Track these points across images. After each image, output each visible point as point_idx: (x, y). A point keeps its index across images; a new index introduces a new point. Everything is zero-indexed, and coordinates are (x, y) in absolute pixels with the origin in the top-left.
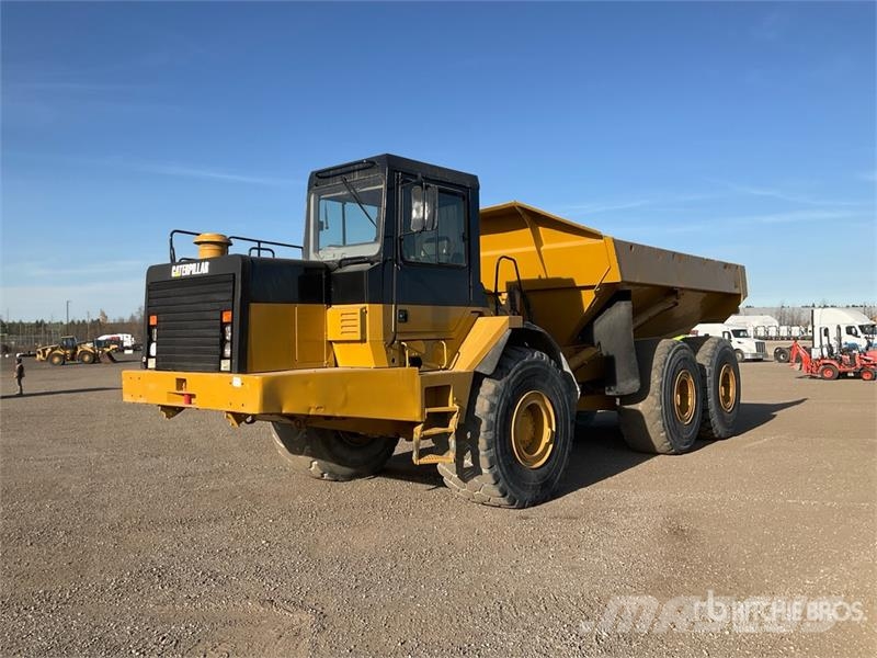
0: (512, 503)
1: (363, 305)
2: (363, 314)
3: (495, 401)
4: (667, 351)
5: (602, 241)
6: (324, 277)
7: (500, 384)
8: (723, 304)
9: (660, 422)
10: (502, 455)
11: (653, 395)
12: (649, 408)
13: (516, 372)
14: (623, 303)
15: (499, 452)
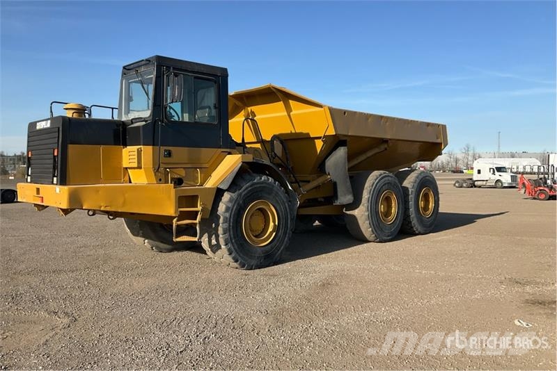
0: (243, 266)
1: (139, 147)
2: (139, 152)
3: (230, 205)
4: (375, 178)
5: (323, 109)
6: (121, 129)
7: (234, 195)
8: (432, 149)
9: (368, 222)
10: (235, 238)
11: (363, 205)
12: (361, 214)
13: (247, 188)
14: (342, 148)
15: (232, 236)
